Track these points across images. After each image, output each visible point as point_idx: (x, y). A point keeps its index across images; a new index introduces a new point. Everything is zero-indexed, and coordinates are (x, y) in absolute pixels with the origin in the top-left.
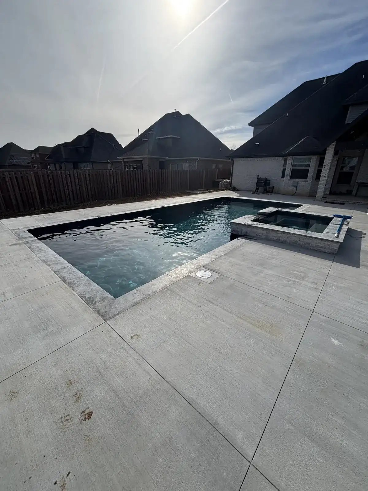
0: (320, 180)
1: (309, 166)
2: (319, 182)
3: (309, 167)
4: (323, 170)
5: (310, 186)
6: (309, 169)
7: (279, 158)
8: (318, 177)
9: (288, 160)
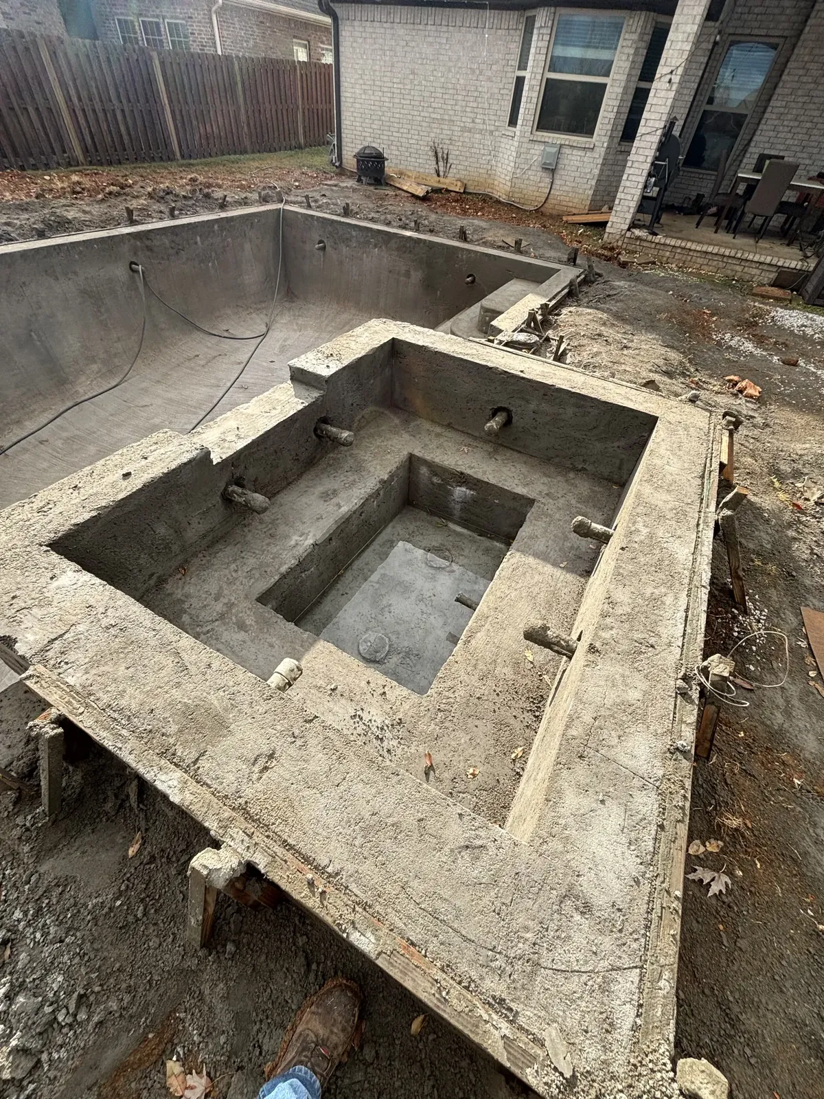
0: (636, 143)
1: (605, 68)
2: (629, 153)
3: (607, 74)
4: (651, 94)
5: (597, 172)
6: (605, 85)
7: (506, 14)
8: (629, 131)
9: (535, 31)
